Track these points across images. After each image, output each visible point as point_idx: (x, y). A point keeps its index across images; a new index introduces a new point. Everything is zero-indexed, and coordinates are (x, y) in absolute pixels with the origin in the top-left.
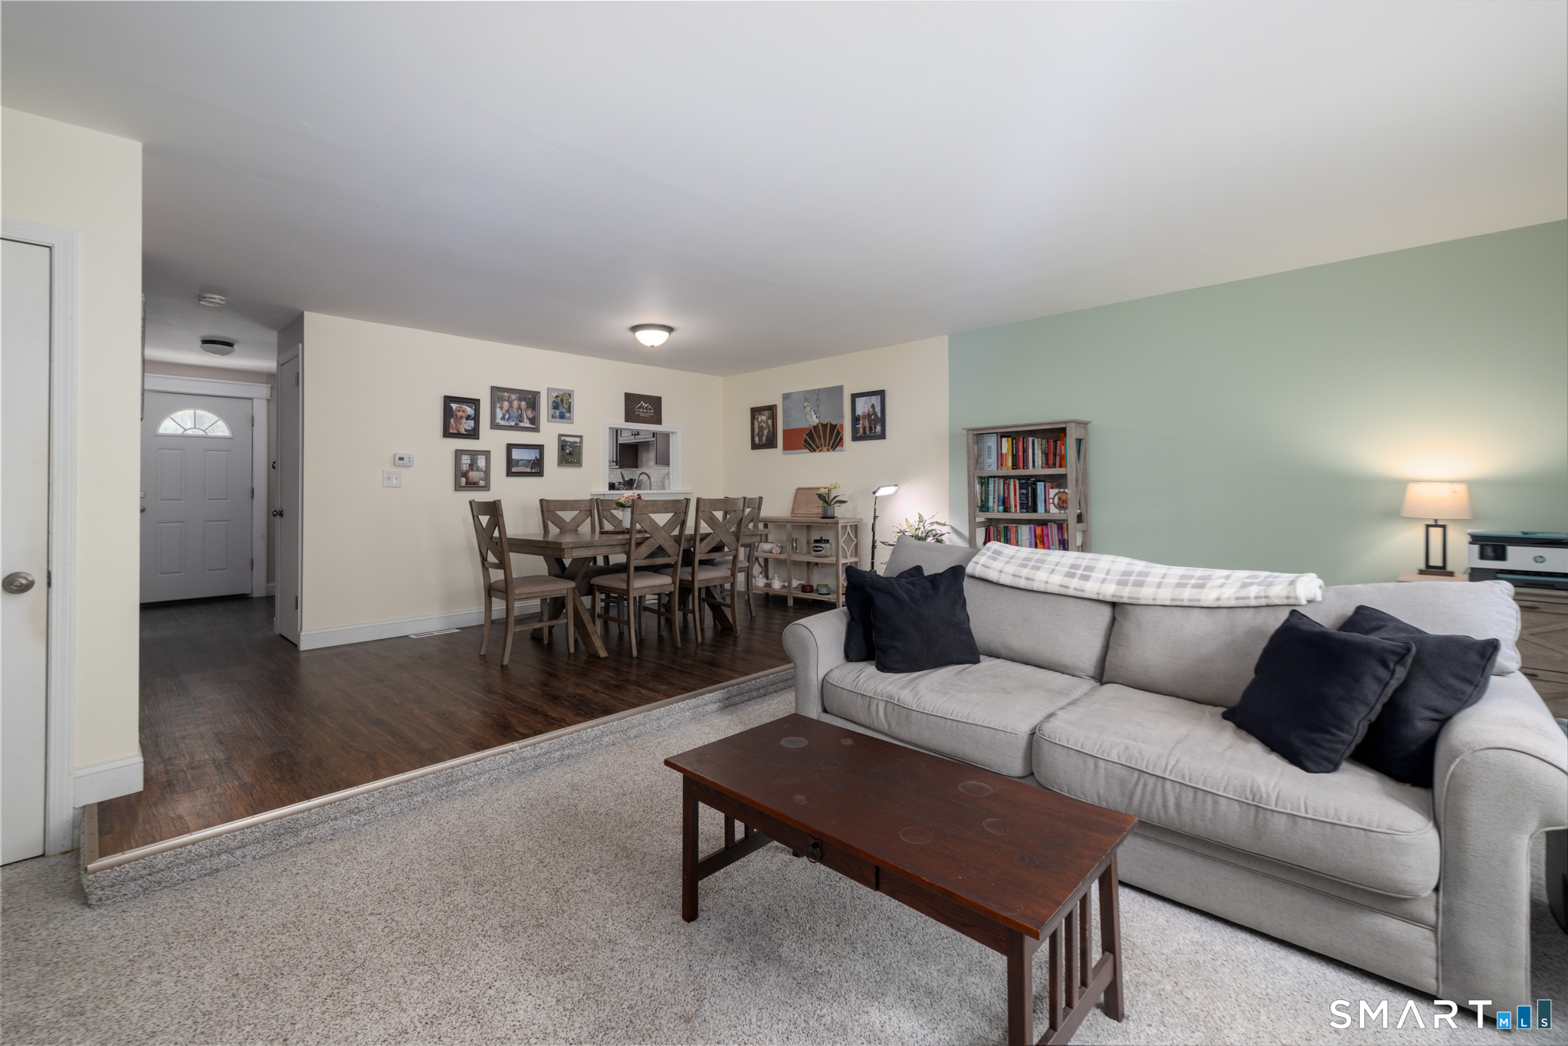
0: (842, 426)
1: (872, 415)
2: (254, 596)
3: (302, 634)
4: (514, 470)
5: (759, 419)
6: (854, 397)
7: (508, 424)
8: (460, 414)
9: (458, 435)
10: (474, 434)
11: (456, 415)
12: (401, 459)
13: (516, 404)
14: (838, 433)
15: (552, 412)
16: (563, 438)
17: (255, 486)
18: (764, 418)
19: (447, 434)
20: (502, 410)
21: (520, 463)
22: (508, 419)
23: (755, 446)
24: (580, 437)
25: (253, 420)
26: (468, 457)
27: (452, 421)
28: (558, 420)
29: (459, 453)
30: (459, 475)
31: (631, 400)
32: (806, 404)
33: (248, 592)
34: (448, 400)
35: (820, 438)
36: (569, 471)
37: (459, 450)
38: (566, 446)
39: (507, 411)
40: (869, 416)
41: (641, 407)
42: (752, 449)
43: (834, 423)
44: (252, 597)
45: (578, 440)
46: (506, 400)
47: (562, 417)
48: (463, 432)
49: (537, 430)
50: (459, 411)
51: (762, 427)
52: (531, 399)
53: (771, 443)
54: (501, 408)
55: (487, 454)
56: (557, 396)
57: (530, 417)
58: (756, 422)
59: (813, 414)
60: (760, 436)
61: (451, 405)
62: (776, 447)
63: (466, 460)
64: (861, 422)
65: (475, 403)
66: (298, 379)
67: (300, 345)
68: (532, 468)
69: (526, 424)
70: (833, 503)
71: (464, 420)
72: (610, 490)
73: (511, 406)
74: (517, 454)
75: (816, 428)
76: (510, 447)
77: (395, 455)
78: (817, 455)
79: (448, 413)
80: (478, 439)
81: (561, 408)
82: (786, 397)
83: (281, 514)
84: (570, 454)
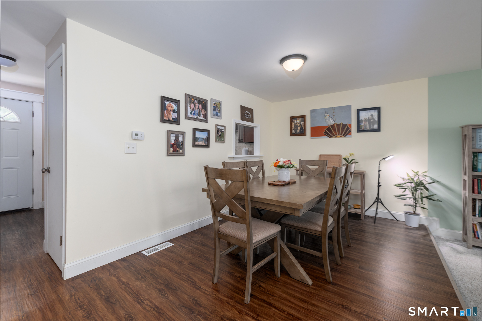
0: (350, 125)
1: (371, 119)
2: (34, 209)
3: (66, 266)
4: (196, 143)
5: (295, 122)
6: (359, 111)
7: (193, 117)
8: (170, 108)
9: (168, 121)
10: (176, 121)
11: (168, 109)
12: (137, 135)
13: (197, 105)
14: (348, 128)
15: (213, 111)
16: (218, 127)
17: (34, 149)
18: (298, 121)
19: (163, 120)
20: (190, 108)
21: (199, 139)
22: (194, 114)
23: (292, 134)
24: (224, 126)
25: (33, 114)
26: (174, 135)
27: (166, 112)
28: (215, 117)
29: (169, 132)
30: (170, 146)
31: (243, 109)
32: (326, 115)
33: (31, 206)
34: (163, 99)
35: (335, 131)
36: (220, 145)
37: (170, 131)
38: (218, 131)
39: (193, 109)
40: (369, 120)
41: (247, 113)
42: (291, 136)
43: (345, 123)
44: (33, 209)
45: (223, 128)
46: (192, 103)
47: (217, 115)
48: (171, 119)
49: (206, 121)
50: (169, 106)
51: (297, 126)
52: (203, 103)
53: (303, 132)
54: (190, 107)
55: (183, 133)
56: (215, 104)
57: (204, 114)
58: (293, 123)
59: (331, 119)
60: (296, 130)
61: (165, 102)
62: (305, 135)
63: (173, 137)
64: (363, 123)
65: (177, 102)
66: (62, 72)
67: (63, 45)
68: (204, 143)
69: (201, 118)
70: (352, 162)
71: (172, 113)
72: (235, 155)
73: (195, 106)
74: (198, 135)
75: (333, 126)
76: (195, 130)
77: (132, 132)
78: (333, 139)
79: (163, 108)
80: (179, 124)
81: (216, 110)
82: (312, 111)
83: (49, 171)
84: (220, 135)
